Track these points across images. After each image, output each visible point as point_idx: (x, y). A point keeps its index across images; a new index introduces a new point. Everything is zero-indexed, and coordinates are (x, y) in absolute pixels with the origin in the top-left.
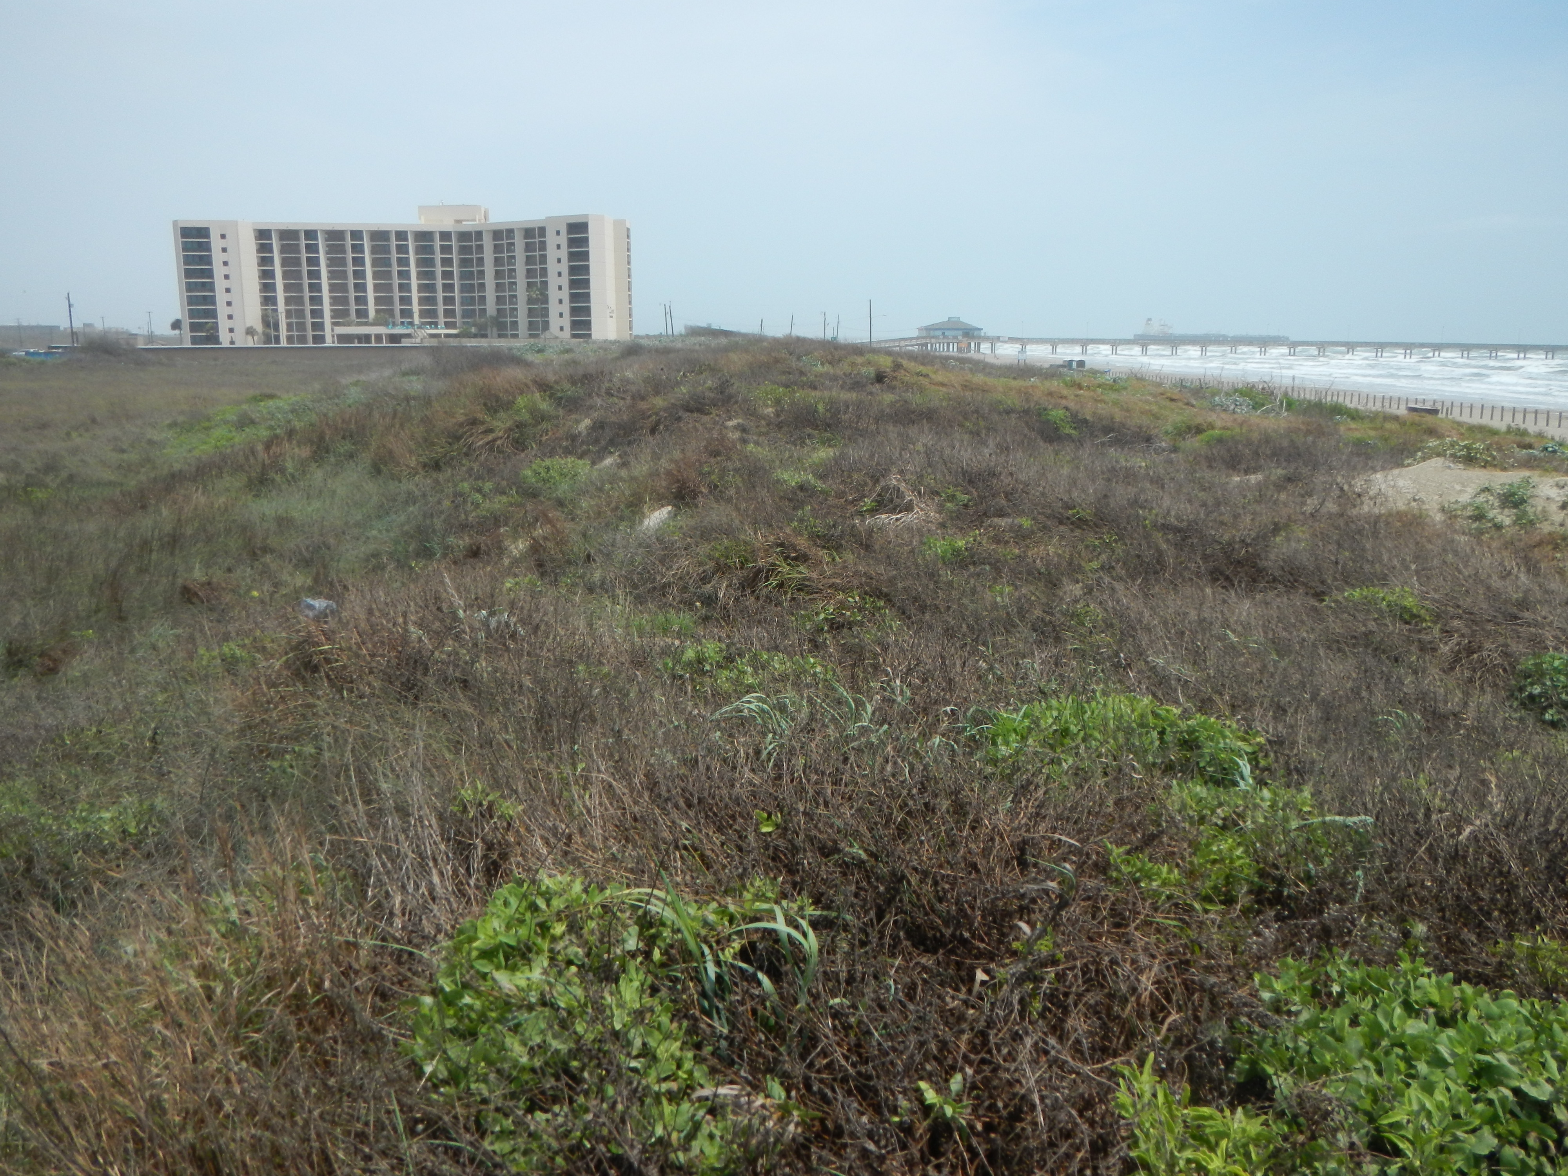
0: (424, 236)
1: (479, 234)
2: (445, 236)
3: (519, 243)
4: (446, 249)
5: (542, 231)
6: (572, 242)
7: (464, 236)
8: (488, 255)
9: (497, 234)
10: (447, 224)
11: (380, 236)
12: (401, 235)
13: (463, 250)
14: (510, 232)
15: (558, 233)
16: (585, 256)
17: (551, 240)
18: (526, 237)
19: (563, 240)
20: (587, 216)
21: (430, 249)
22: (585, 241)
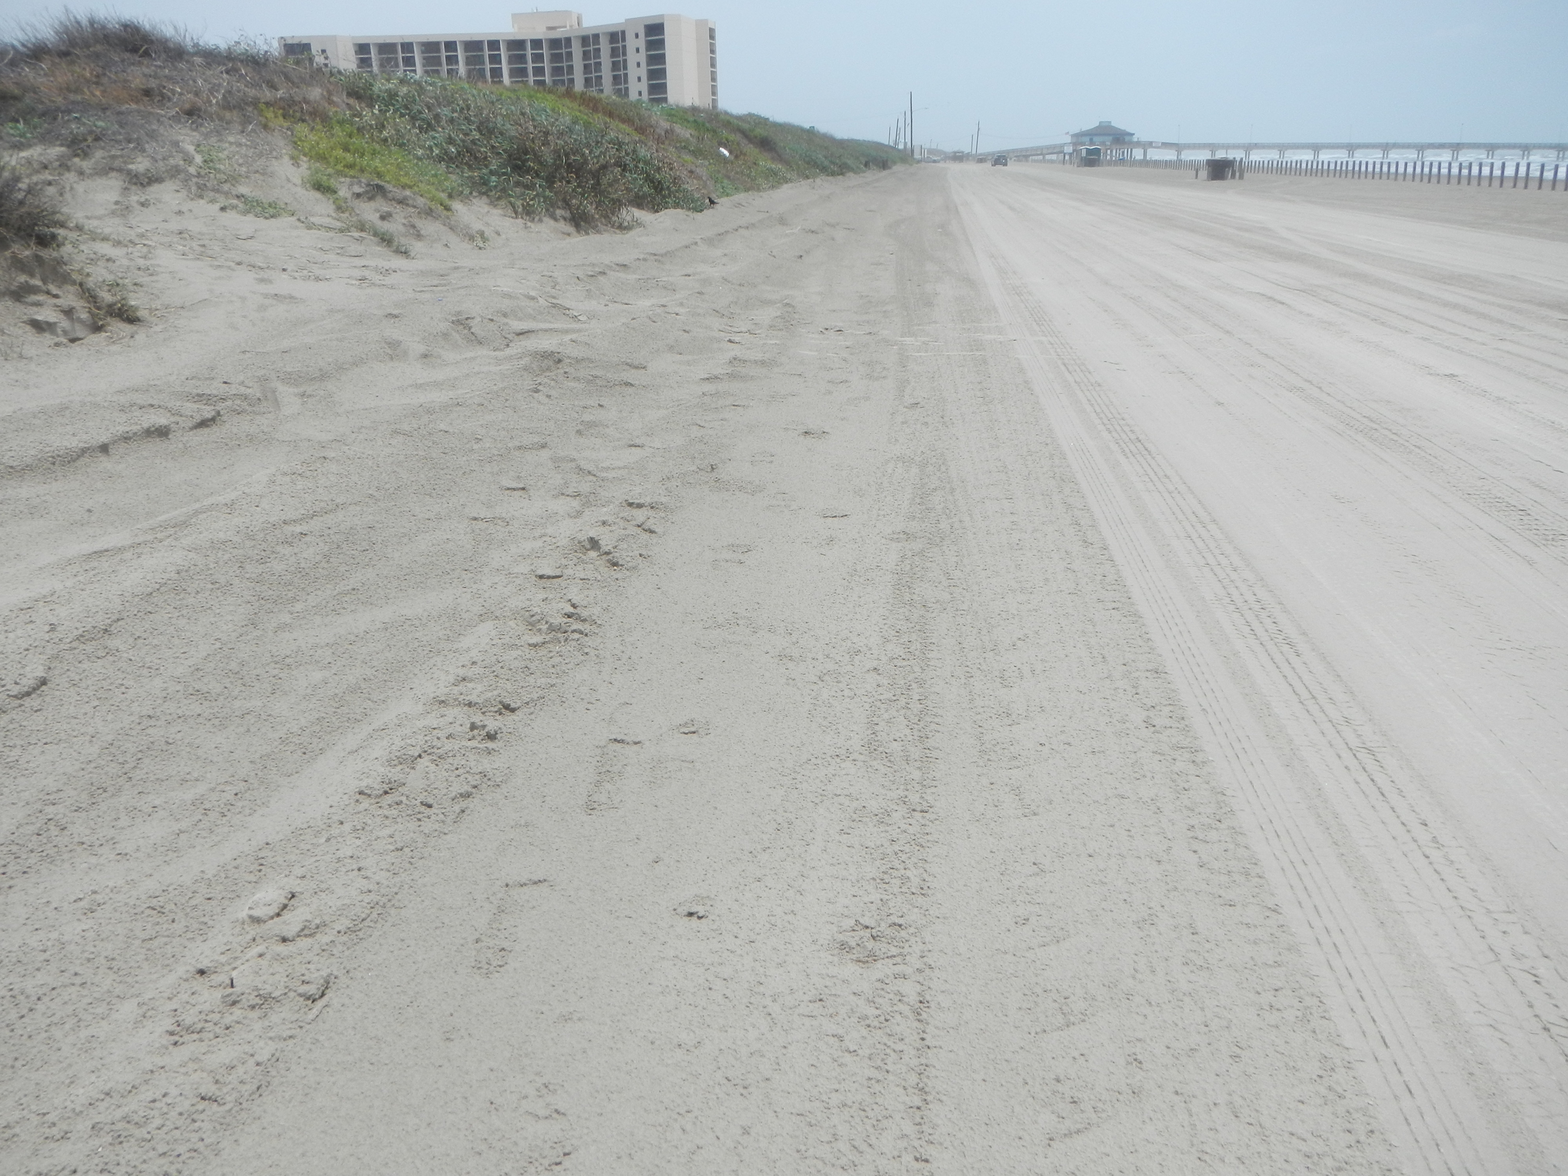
0: (517, 45)
1: (568, 40)
2: (537, 43)
3: (605, 47)
4: (538, 58)
5: (623, 32)
6: (650, 45)
7: (555, 43)
8: (578, 63)
9: (585, 40)
10: (539, 32)
11: (473, 46)
12: (494, 45)
13: (556, 58)
14: (596, 37)
15: (637, 36)
16: (661, 59)
17: (631, 44)
18: (611, 42)
19: (641, 43)
20: (662, 16)
21: (522, 58)
22: (661, 43)
